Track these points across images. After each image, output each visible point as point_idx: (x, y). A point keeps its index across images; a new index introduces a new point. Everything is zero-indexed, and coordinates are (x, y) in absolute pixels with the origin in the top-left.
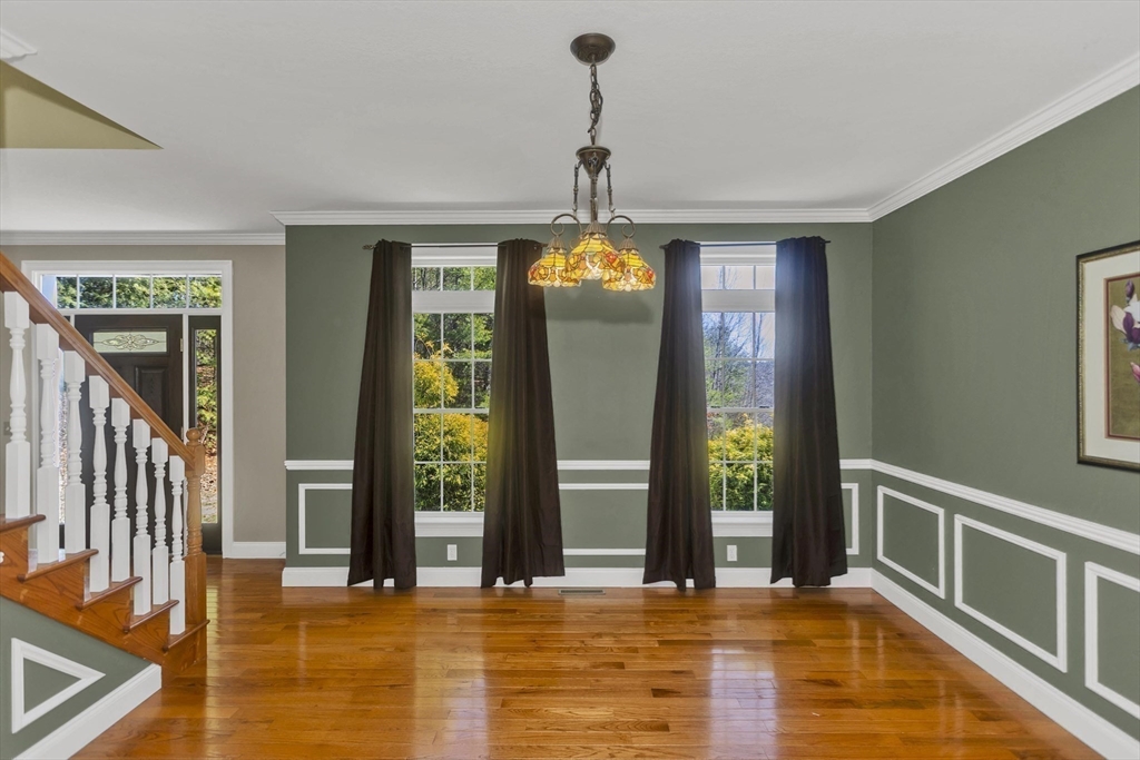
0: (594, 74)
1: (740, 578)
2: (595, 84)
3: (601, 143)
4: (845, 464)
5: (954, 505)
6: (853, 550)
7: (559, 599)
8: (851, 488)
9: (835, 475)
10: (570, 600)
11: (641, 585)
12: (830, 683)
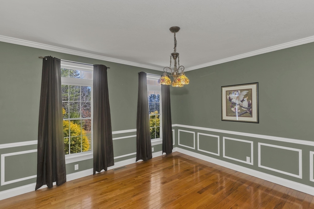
0: (175, 35)
1: (157, 154)
2: (175, 38)
3: (177, 52)
4: (173, 125)
5: (197, 131)
6: (174, 144)
7: (112, 173)
8: (173, 130)
9: (171, 128)
10: (116, 173)
11: (136, 162)
12: (188, 170)
